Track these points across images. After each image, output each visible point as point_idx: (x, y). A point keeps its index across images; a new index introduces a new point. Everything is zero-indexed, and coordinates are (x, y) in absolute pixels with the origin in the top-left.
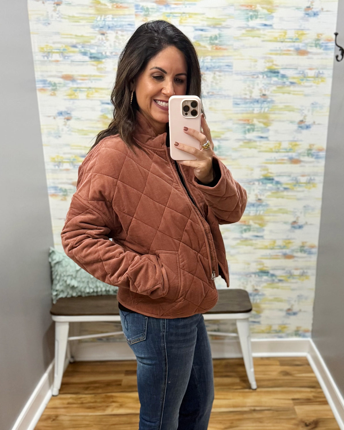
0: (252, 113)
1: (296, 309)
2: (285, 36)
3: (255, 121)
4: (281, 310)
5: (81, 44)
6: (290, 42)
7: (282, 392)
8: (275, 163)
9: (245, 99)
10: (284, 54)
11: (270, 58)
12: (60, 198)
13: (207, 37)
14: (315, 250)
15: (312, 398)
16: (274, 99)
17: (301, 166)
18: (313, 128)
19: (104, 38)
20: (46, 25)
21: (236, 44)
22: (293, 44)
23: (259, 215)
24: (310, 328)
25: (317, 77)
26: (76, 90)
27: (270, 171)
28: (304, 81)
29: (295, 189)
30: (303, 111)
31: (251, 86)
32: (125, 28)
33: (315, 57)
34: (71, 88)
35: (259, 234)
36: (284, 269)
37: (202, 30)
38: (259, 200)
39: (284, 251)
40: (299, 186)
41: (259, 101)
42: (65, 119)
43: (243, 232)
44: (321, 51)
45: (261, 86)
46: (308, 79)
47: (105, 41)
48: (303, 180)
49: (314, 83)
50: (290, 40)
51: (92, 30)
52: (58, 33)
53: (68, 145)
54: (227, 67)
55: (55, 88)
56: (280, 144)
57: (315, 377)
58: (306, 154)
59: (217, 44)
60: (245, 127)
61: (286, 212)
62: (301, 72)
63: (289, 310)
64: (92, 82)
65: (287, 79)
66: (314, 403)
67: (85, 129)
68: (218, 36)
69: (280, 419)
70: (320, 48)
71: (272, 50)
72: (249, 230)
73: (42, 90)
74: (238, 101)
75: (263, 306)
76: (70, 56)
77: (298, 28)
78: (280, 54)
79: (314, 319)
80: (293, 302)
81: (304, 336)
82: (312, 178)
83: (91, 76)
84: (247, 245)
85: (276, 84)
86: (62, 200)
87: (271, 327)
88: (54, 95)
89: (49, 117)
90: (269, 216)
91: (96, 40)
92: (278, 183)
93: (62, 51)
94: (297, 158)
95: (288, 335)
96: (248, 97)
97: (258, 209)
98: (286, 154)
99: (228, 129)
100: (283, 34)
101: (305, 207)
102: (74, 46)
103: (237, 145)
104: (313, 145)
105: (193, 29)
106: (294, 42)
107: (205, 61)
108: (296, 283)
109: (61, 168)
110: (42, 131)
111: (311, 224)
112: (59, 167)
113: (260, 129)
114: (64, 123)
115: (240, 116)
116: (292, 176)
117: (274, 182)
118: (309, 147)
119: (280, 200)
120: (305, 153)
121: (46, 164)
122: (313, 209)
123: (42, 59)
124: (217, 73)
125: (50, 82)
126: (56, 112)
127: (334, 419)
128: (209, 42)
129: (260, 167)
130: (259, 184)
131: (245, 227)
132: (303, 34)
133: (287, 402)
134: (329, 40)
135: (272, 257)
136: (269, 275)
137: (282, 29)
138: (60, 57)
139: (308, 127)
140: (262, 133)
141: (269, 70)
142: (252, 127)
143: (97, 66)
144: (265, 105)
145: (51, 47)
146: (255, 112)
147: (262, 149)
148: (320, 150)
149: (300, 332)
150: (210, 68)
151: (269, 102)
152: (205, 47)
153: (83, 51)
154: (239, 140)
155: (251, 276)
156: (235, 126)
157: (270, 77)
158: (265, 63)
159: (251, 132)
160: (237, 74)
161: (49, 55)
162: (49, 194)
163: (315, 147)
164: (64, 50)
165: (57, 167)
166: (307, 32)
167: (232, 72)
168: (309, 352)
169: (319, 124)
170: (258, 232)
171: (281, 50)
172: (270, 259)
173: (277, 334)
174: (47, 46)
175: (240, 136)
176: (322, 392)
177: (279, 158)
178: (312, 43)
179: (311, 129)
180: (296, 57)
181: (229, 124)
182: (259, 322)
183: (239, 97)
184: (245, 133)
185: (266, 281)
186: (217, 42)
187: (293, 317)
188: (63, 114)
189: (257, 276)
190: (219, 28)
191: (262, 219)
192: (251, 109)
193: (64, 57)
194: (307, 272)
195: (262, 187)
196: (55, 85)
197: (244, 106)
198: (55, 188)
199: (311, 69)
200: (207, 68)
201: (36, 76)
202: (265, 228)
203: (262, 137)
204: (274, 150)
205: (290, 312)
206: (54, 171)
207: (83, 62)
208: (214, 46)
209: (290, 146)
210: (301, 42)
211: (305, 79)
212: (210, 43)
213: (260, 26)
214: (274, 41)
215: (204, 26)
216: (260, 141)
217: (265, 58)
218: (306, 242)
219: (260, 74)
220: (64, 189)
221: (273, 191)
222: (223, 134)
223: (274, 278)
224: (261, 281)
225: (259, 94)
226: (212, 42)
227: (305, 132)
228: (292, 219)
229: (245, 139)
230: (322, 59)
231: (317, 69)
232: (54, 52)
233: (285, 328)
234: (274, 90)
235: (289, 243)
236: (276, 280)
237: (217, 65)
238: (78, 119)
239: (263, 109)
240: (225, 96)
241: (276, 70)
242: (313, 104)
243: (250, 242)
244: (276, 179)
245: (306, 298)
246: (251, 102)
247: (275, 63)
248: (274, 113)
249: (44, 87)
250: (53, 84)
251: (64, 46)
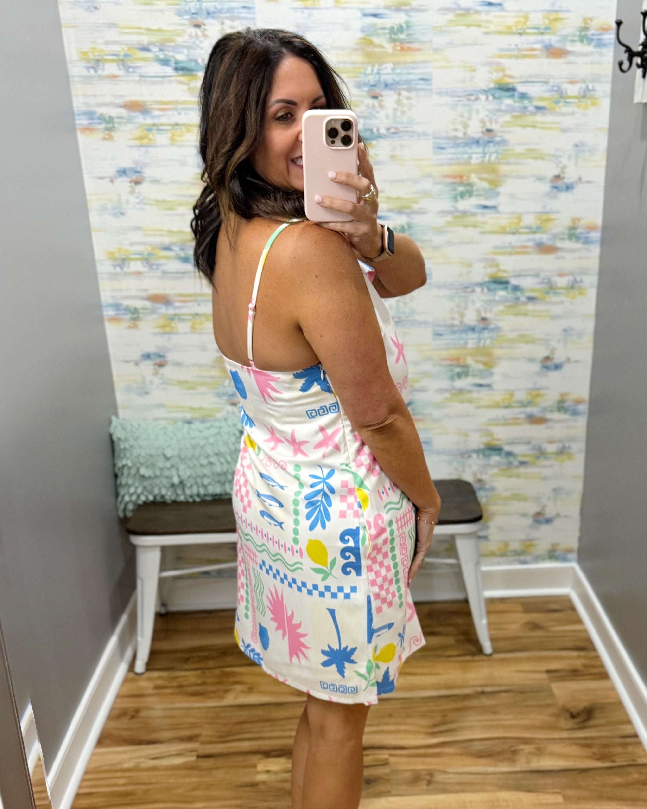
0: (468, 163)
1: (550, 512)
2: (525, 23)
3: (474, 178)
4: (524, 515)
5: (158, 44)
6: (534, 34)
7: (529, 659)
8: (510, 254)
9: (456, 138)
10: (524, 56)
11: (499, 63)
12: (126, 324)
13: (384, 28)
14: (584, 408)
15: (580, 667)
16: (507, 137)
17: (558, 258)
18: (579, 190)
19: (200, 33)
20: (91, 11)
21: (439, 40)
22: (539, 38)
23: (484, 347)
24: (575, 545)
25: (584, 97)
26: (150, 129)
27: (502, 267)
28: (561, 104)
29: (547, 299)
30: (560, 159)
31: (466, 115)
32: (236, 14)
33: (579, 60)
34: (142, 125)
35: (483, 382)
36: (528, 443)
37: (375, 15)
38: (484, 319)
39: (529, 410)
40: (556, 293)
41: (481, 142)
42: (131, 182)
43: (456, 378)
44: (589, 49)
45: (483, 114)
46: (568, 100)
47: (202, 39)
48: (562, 282)
49: (579, 107)
50: (536, 31)
51: (177, 19)
52: (113, 25)
53: (138, 229)
54: (422, 82)
55: (111, 125)
56: (519, 219)
57: (585, 631)
58: (566, 237)
59: (402, 41)
60: (455, 190)
61: (532, 341)
62: (555, 88)
63: (539, 514)
64: (179, 114)
65: (530, 102)
66: (585, 677)
67: (169, 199)
68: (404, 26)
69: (527, 706)
70: (589, 44)
71: (502, 50)
72: (466, 374)
73: (88, 129)
74: (443, 143)
75: (493, 508)
76: (137, 67)
77: (549, 8)
78: (517, 57)
79: (582, 530)
80: (544, 501)
81: (565, 560)
82: (578, 279)
83: (177, 102)
84: (462, 402)
85: (510, 110)
86: (130, 327)
87: (506, 544)
88: (110, 138)
89: (102, 178)
90: (501, 348)
91: (186, 38)
92: (516, 288)
93: (122, 58)
94: (549, 243)
95: (537, 559)
96: (460, 134)
97: (482, 335)
98: (531, 236)
99: (426, 194)
100: (522, 20)
101: (565, 330)
102: (146, 49)
103: (441, 221)
104: (579, 220)
105: (359, 14)
106: (542, 34)
107: (381, 72)
108: (551, 466)
109: (126, 269)
110: (90, 205)
111: (576, 362)
112: (122, 268)
113: (482, 193)
114: (130, 189)
115: (446, 170)
116: (543, 275)
117: (510, 287)
118: (571, 224)
119: (522, 319)
120: (564, 234)
121: (98, 264)
122: (580, 335)
123: (85, 73)
124: (404, 93)
125: (102, 114)
126: (115, 169)
127: (620, 704)
128: (388, 36)
129: (485, 260)
130: (482, 290)
131: (458, 370)
132: (556, 20)
133: (538, 676)
134: (604, 30)
135: (507, 422)
136: (503, 453)
137: (520, 11)
138: (120, 69)
139: (569, 187)
140: (487, 198)
141: (497, 86)
142: (469, 188)
143: (187, 84)
144: (491, 148)
145: (102, 50)
146: (474, 161)
147: (488, 228)
148: (591, 228)
149: (557, 553)
150: (392, 84)
151: (498, 143)
152: (381, 46)
153: (162, 56)
154: (443, 213)
155: (470, 457)
156: (439, 187)
157: (500, 98)
158: (490, 72)
159: (467, 197)
160: (440, 94)
161: (98, 66)
162: (105, 317)
163: (583, 223)
164: (126, 55)
165: (118, 269)
166: (565, 15)
167: (431, 90)
168: (573, 588)
169: (588, 182)
170: (482, 378)
171: (519, 50)
172: (504, 425)
173: (516, 558)
174: (94, 48)
175: (447, 205)
176: (598, 657)
177: (518, 244)
178: (574, 35)
179: (576, 191)
180: (546, 61)
181: (427, 185)
182: (485, 538)
183: (443, 135)
184: (455, 199)
185: (498, 465)
186: (402, 36)
187: (545, 528)
188: (128, 172)
189: (481, 456)
190: (406, 12)
191: (489, 354)
192: (466, 156)
193: (127, 68)
194: (569, 448)
195: (487, 297)
196: (110, 120)
197: (453, 150)
198: (117, 306)
199: (572, 83)
200: (386, 85)
201: (75, 105)
202: (495, 370)
203: (486, 207)
204: (508, 229)
205: (541, 518)
206: (113, 276)
207: (163, 77)
208: (398, 43)
209: (538, 222)
210: (554, 33)
211: (562, 100)
212: (391, 38)
213: (482, 5)
214: (507, 33)
215: (379, 8)
216: (483, 214)
217: (489, 64)
218: (567, 394)
219: (481, 93)
220: (132, 309)
221: (508, 304)
222: (416, 202)
223: (511, 459)
224: (489, 465)
225: (480, 130)
226: (393, 36)
227: (564, 196)
228: (542, 353)
229: (456, 210)
230: (592, 63)
231: (584, 81)
232: (107, 61)
233: (531, 546)
234: (507, 122)
235: (538, 396)
236: (516, 463)
237: (404, 78)
238: (156, 181)
239: (487, 156)
240: (419, 135)
241: (511, 86)
242: (576, 145)
243: (468, 396)
244: (514, 282)
245: (569, 493)
246: (466, 144)
247: (508, 72)
248: (508, 163)
249: (91, 124)
250: (107, 119)
251: (126, 49)
